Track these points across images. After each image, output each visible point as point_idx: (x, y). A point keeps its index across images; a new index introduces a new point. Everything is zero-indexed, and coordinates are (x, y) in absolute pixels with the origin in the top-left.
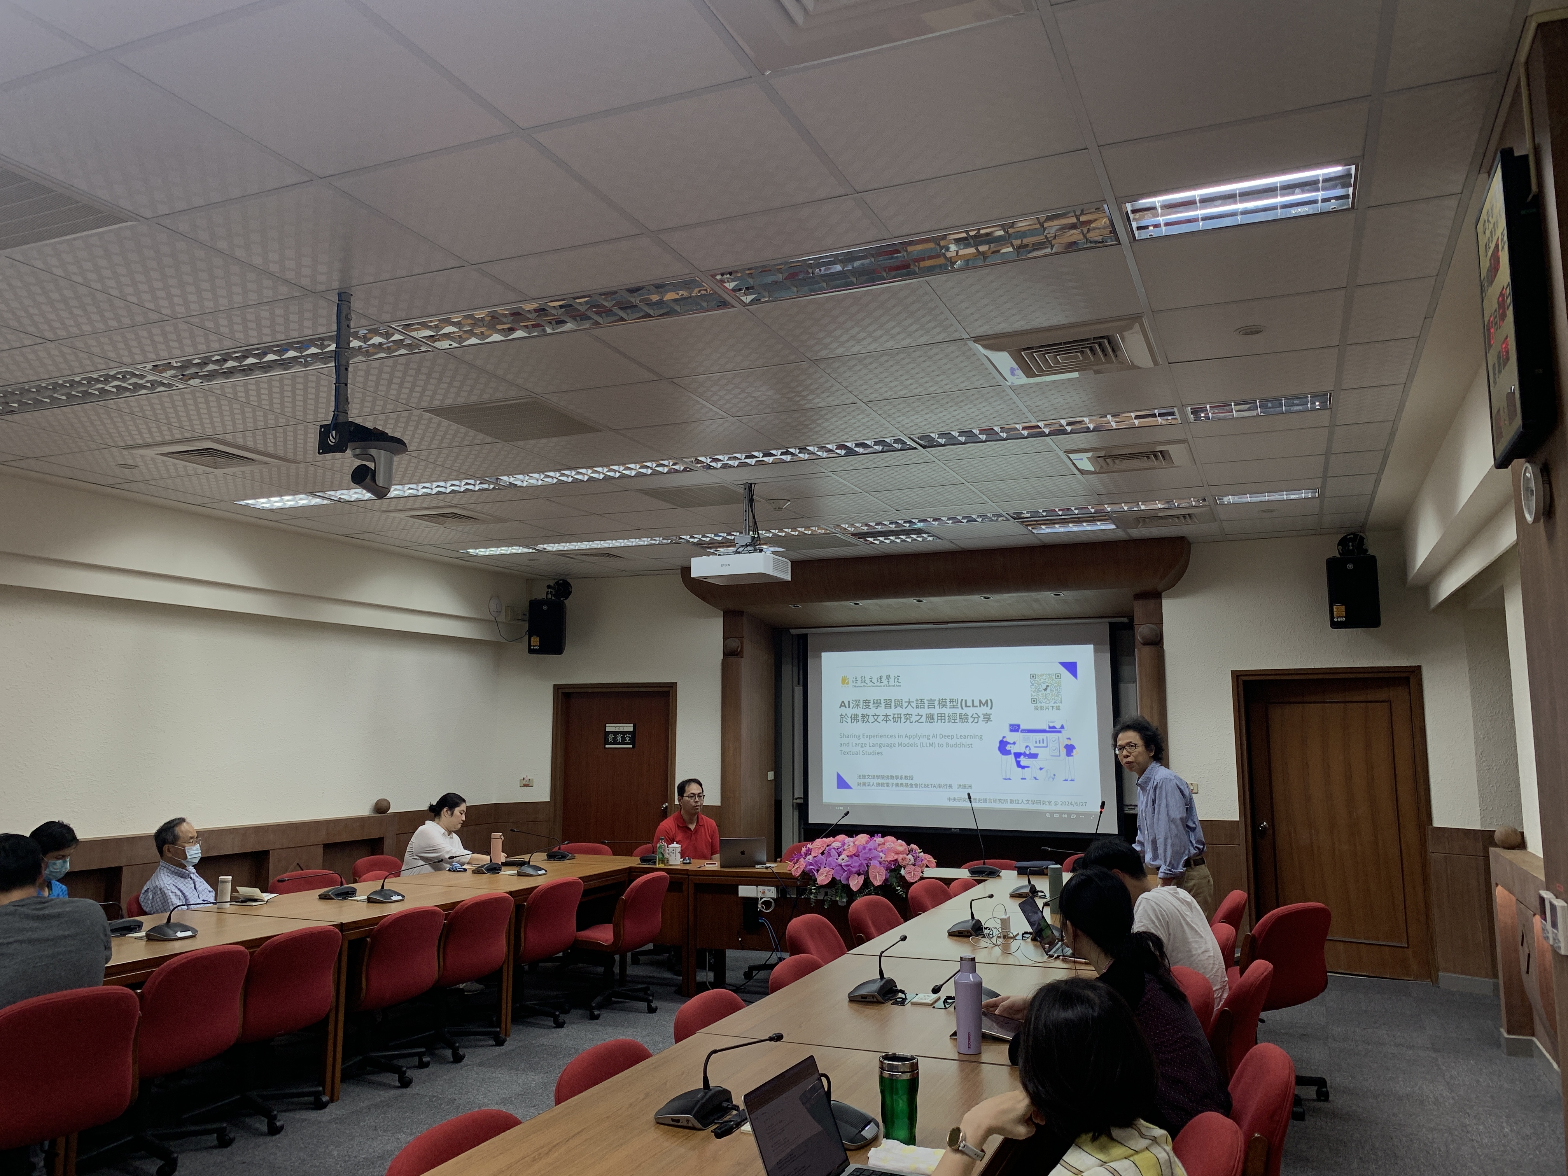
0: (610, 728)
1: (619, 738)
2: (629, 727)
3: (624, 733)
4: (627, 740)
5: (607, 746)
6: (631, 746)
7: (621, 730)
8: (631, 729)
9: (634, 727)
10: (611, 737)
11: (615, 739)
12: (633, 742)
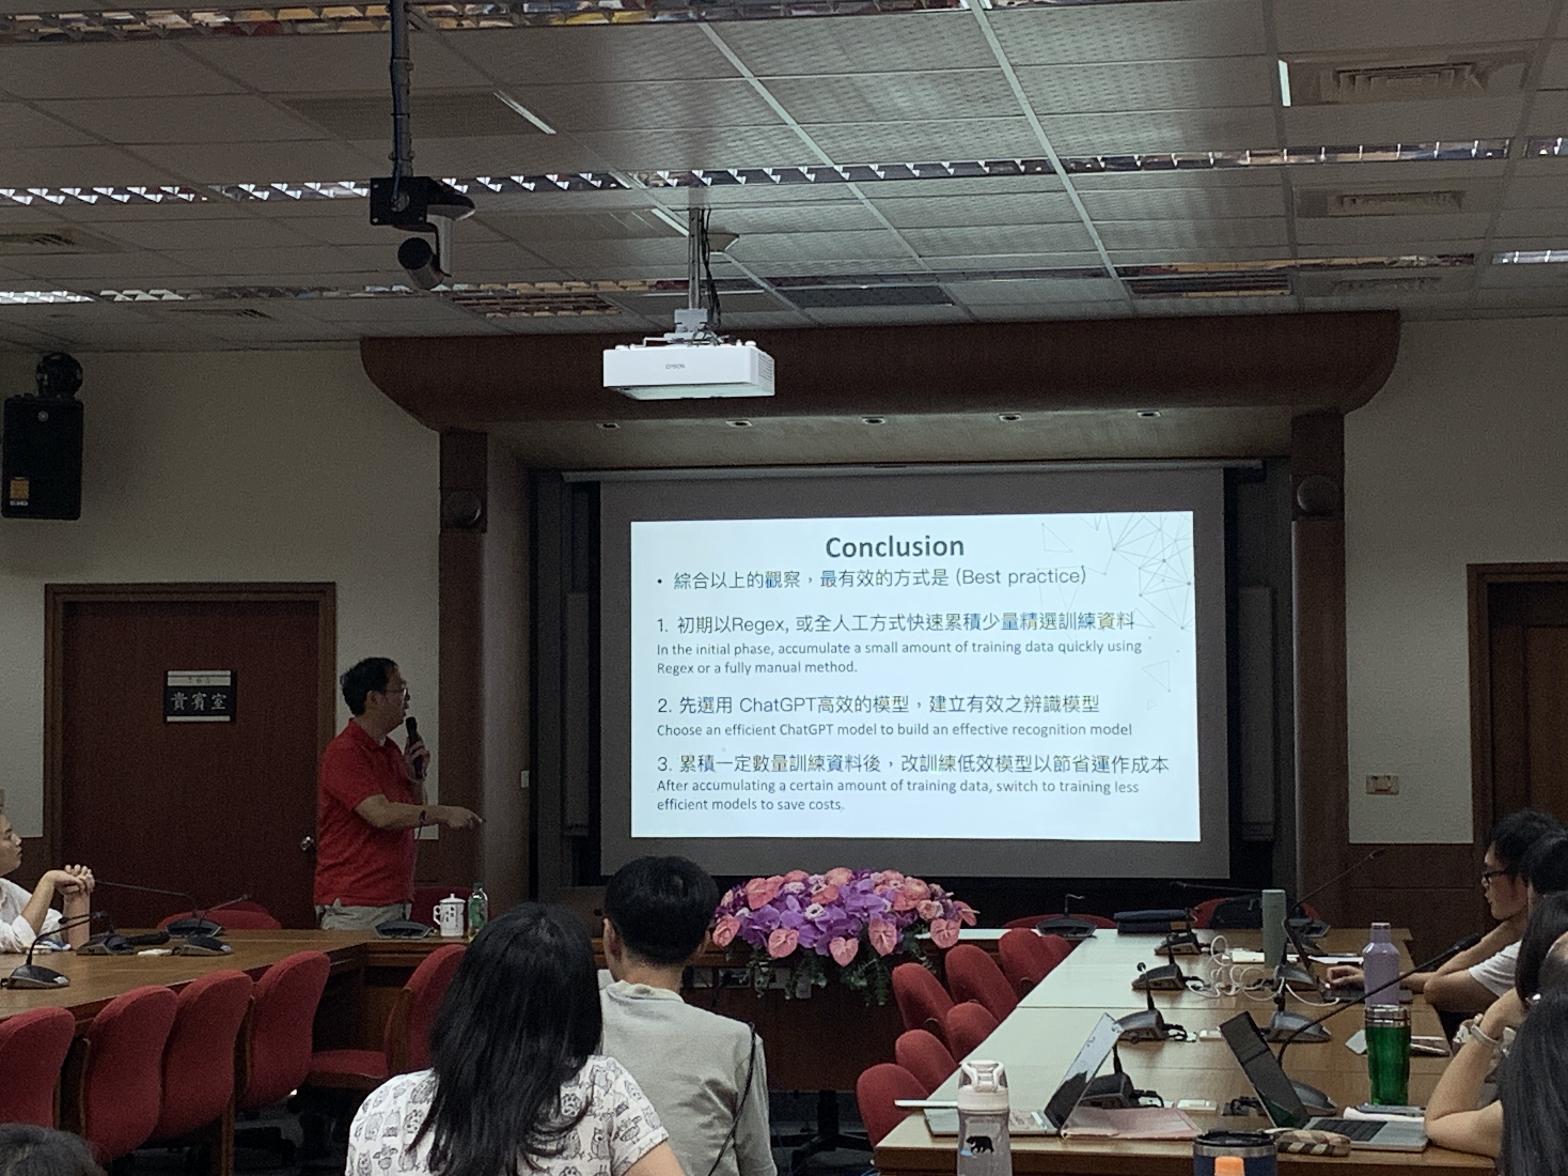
0: (177, 679)
1: (199, 700)
2: (222, 678)
3: (211, 690)
4: (218, 705)
5: (170, 719)
6: (227, 718)
7: (204, 683)
8: (227, 682)
9: (234, 677)
10: (180, 698)
11: (188, 703)
12: (230, 707)
